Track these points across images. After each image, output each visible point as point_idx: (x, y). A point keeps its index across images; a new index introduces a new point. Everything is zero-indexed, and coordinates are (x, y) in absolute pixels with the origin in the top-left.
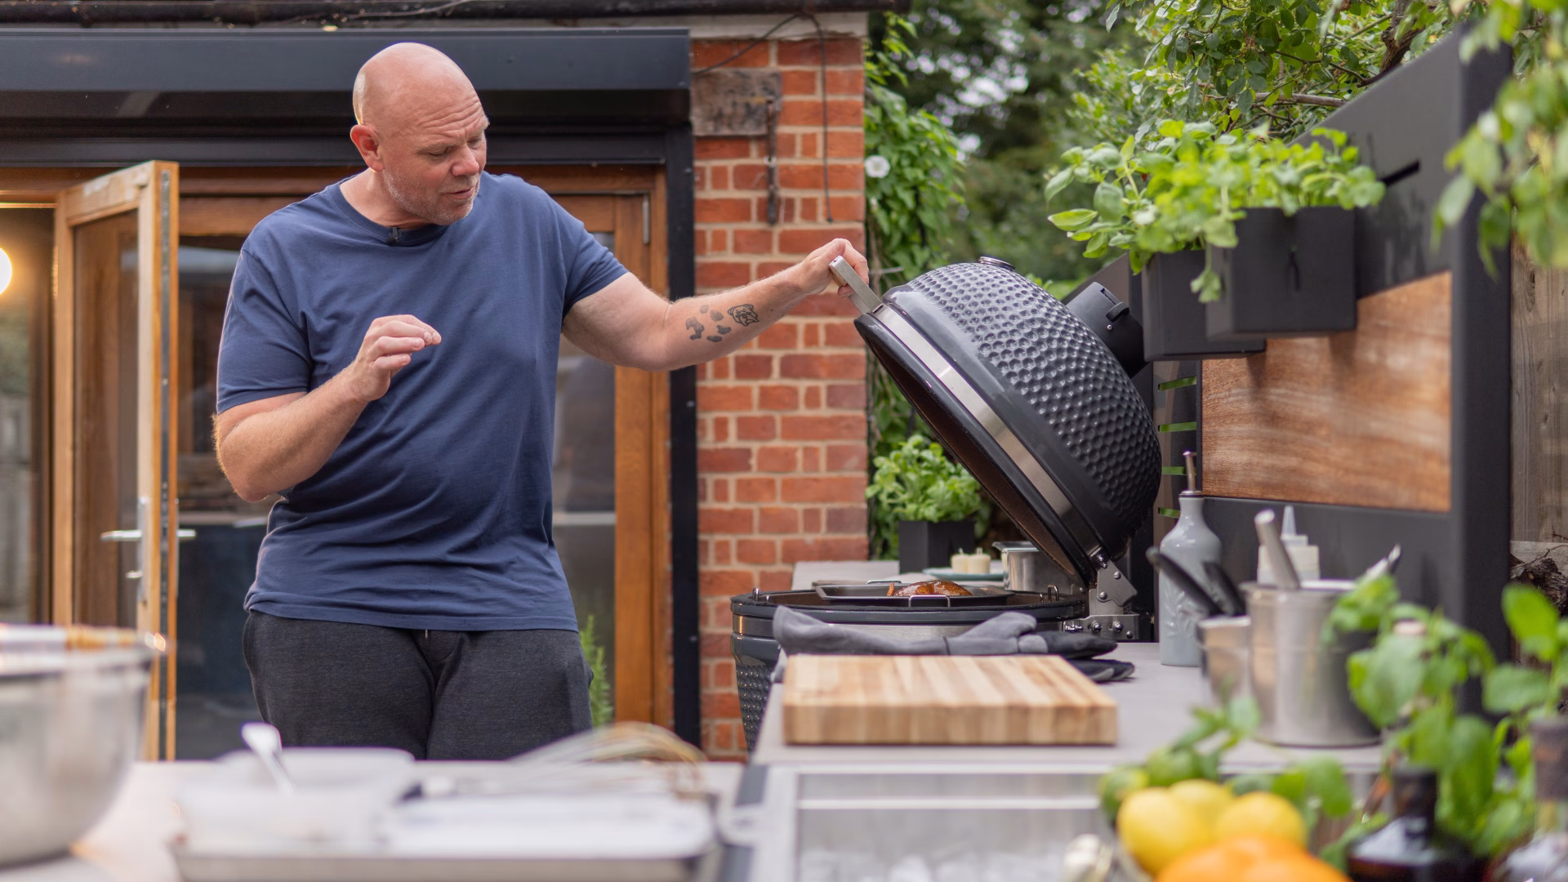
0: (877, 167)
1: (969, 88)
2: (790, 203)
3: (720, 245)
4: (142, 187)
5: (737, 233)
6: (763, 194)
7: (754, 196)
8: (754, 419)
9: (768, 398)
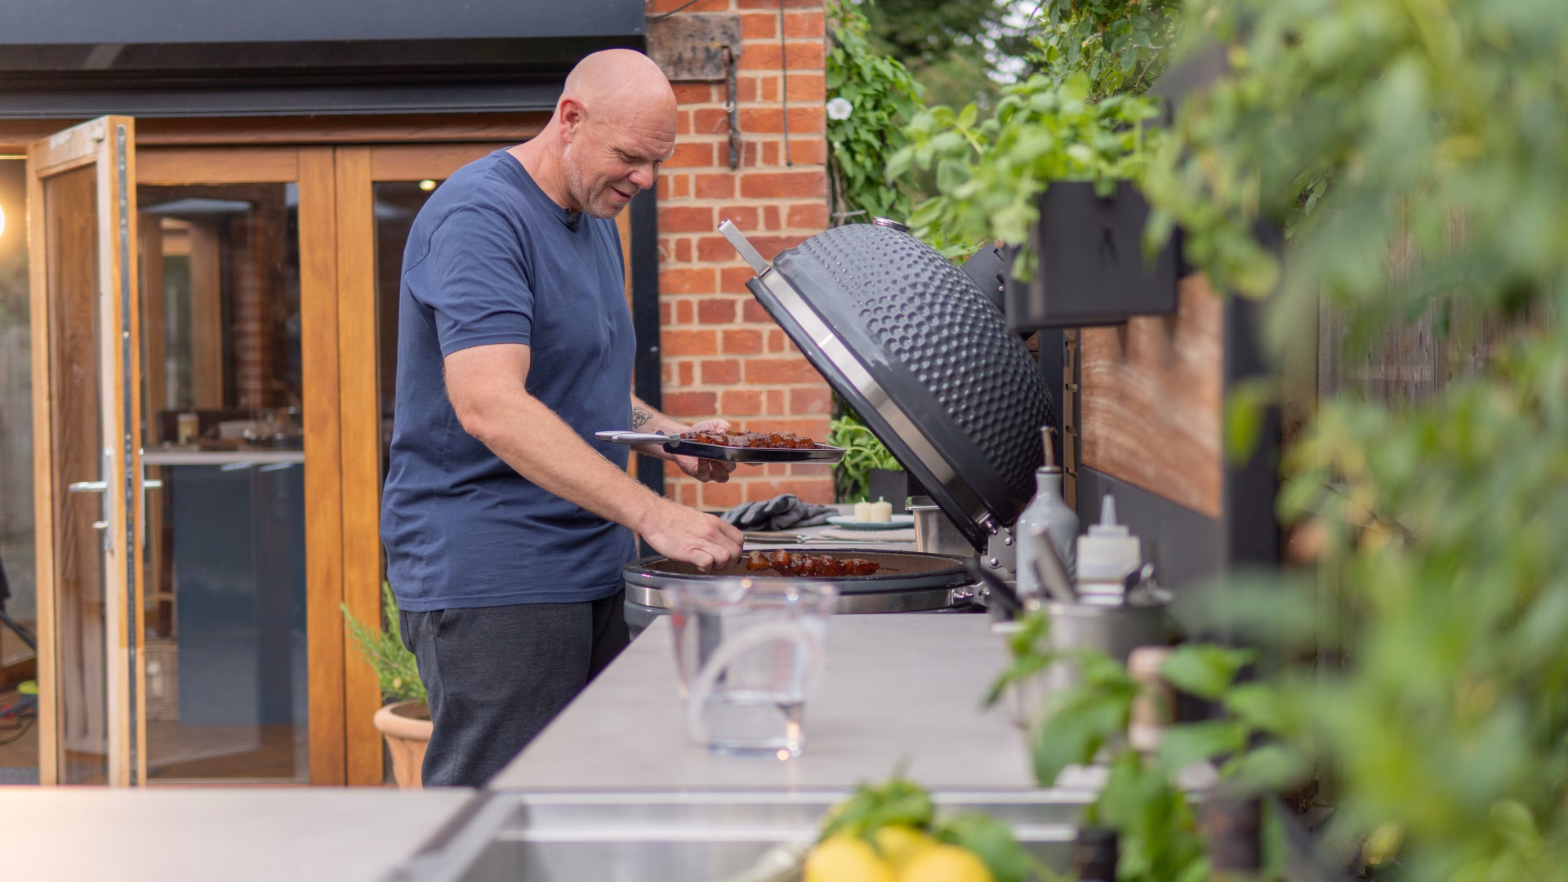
0: (840, 109)
1: (1014, 12)
2: (751, 147)
3: (682, 190)
4: (99, 141)
5: (699, 178)
6: (724, 138)
7: (716, 140)
8: (718, 363)
9: (732, 342)
